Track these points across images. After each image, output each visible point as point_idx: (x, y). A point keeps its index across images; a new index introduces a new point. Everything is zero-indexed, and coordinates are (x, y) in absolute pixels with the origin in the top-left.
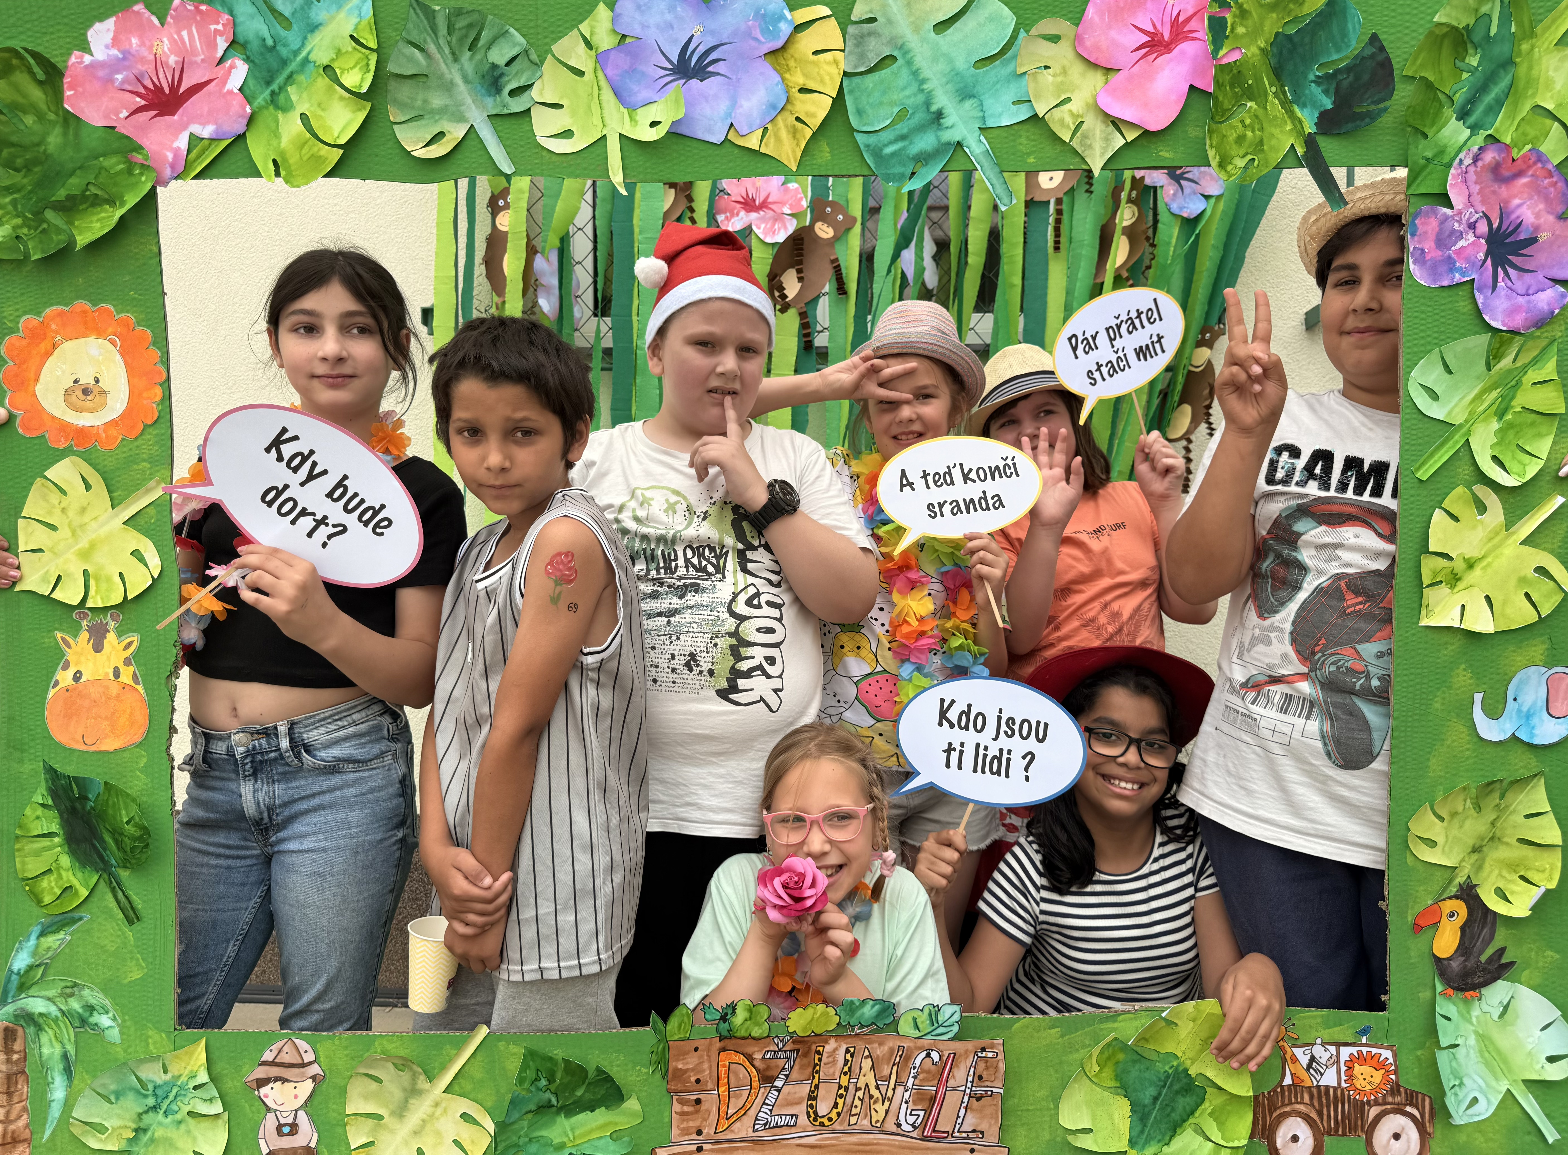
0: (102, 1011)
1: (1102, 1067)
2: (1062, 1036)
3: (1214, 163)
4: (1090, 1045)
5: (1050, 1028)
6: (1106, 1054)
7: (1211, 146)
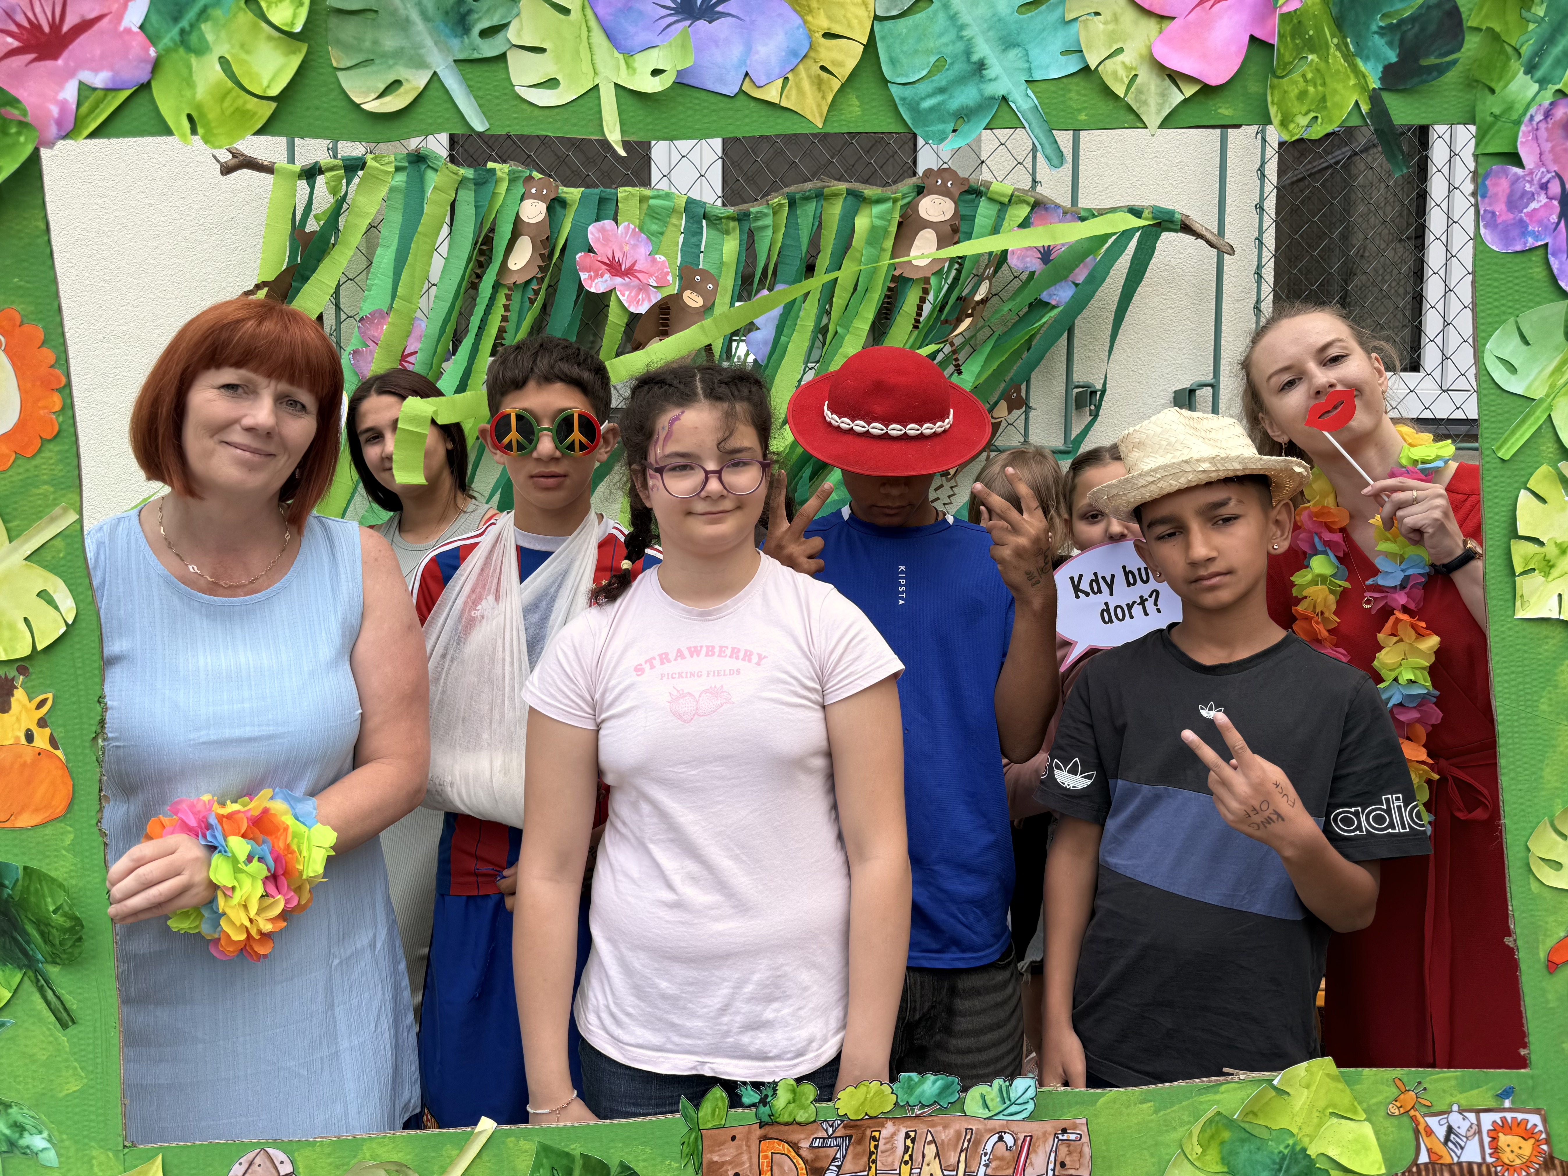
0: (34, 1131)
1: (1205, 1147)
2: (1156, 1112)
3: (1276, 120)
4: (1189, 1122)
5: (1142, 1103)
6: (1209, 1132)
7: (1273, 103)
